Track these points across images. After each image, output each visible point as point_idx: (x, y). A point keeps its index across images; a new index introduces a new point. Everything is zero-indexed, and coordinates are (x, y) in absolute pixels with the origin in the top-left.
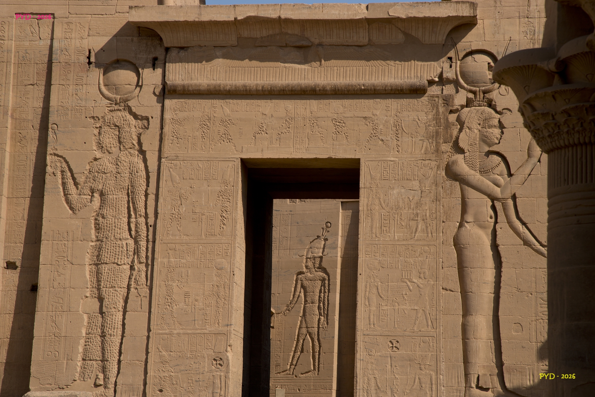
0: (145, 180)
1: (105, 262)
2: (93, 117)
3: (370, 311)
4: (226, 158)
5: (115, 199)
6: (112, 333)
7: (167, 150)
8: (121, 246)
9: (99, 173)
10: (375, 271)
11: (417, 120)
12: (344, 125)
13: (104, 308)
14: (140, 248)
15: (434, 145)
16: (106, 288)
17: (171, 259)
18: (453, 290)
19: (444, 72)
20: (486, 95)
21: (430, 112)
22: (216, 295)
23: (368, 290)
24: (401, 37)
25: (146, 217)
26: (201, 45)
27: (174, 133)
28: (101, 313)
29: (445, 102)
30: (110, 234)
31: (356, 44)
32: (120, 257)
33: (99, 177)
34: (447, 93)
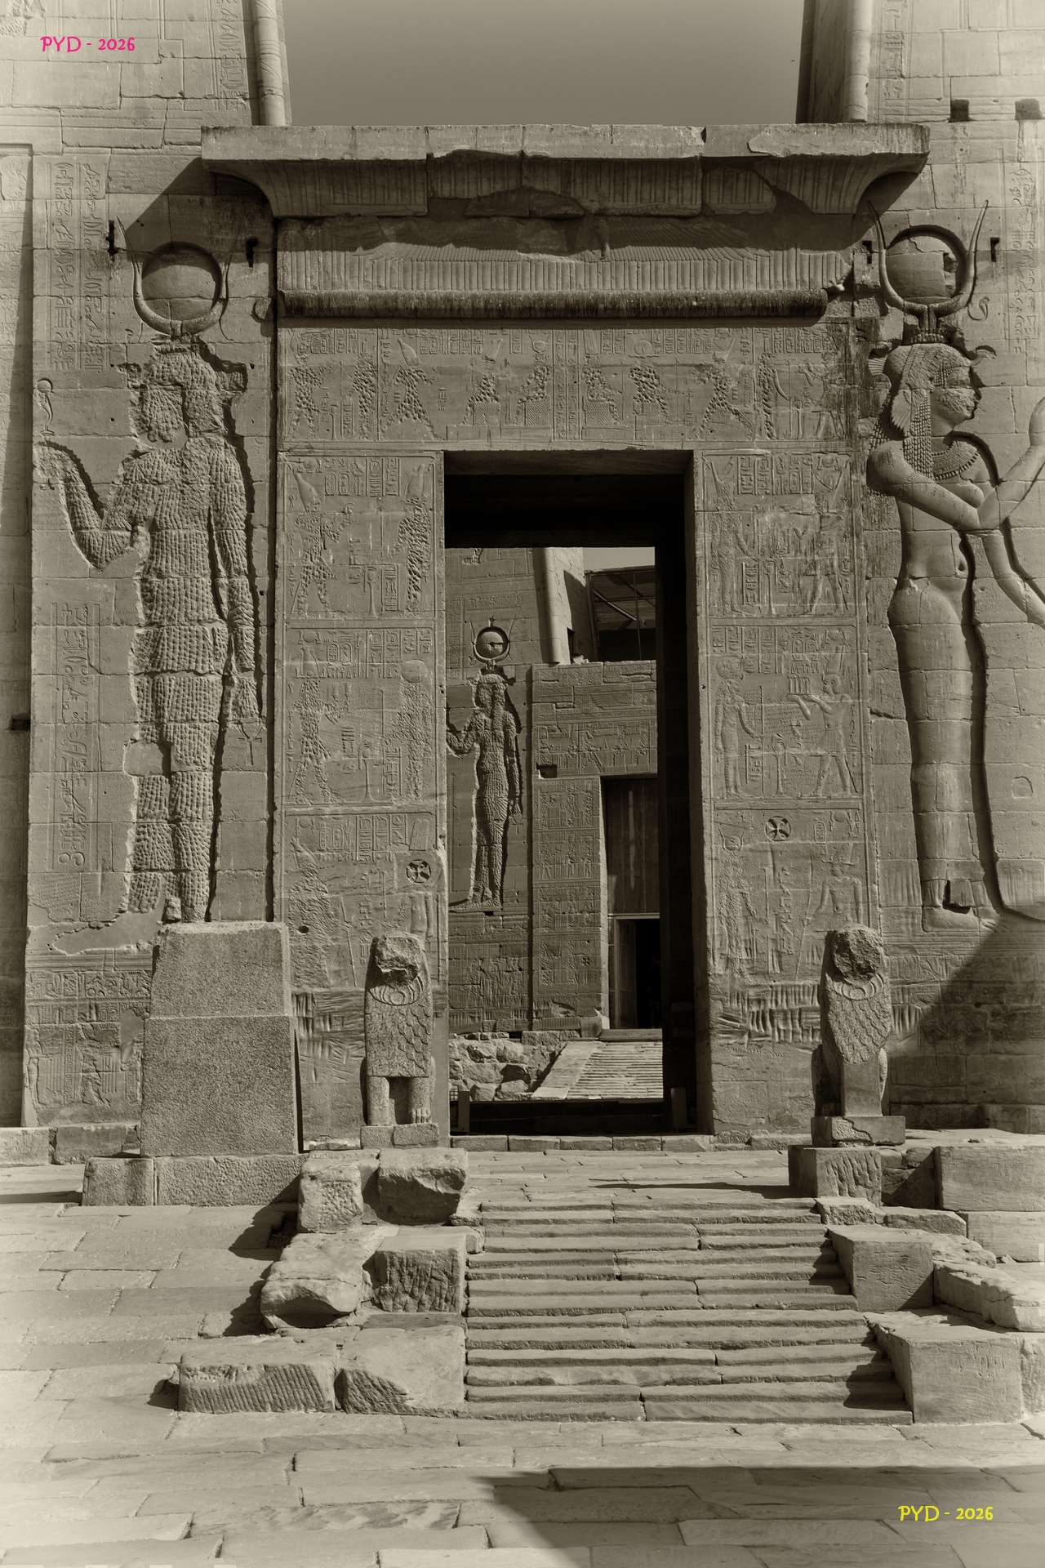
0: (244, 498)
1: (170, 668)
2: (127, 366)
3: (726, 759)
4: (414, 451)
5: (183, 537)
6: (194, 814)
7: (291, 435)
8: (201, 634)
9: (146, 483)
10: (733, 681)
11: (806, 371)
12: (656, 381)
13: (173, 763)
14: (242, 639)
15: (843, 421)
16: (176, 721)
17: (309, 662)
18: (892, 714)
19: (855, 272)
20: (941, 319)
21: (831, 354)
22: (408, 734)
23: (721, 718)
24: (768, 200)
25: (251, 574)
26: (352, 214)
27: (301, 399)
28: (168, 772)
29: (861, 334)
30: (176, 611)
31: (676, 214)
32: (201, 658)
33: (146, 491)
34: (863, 316)
